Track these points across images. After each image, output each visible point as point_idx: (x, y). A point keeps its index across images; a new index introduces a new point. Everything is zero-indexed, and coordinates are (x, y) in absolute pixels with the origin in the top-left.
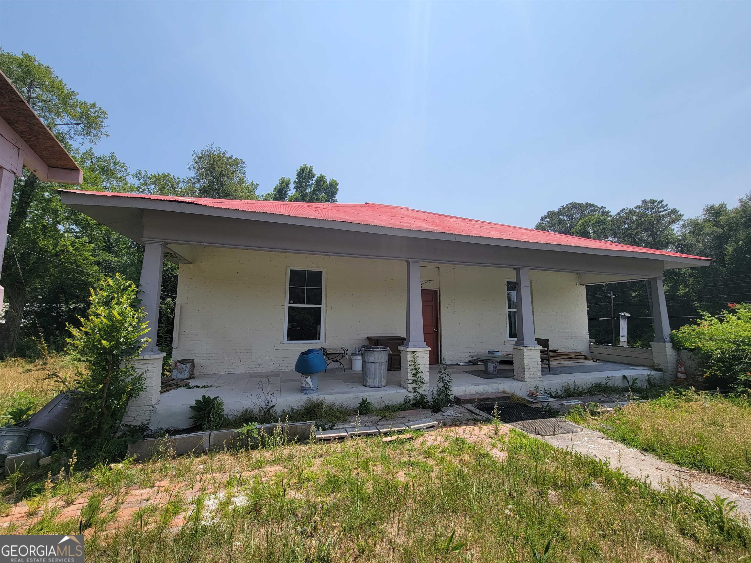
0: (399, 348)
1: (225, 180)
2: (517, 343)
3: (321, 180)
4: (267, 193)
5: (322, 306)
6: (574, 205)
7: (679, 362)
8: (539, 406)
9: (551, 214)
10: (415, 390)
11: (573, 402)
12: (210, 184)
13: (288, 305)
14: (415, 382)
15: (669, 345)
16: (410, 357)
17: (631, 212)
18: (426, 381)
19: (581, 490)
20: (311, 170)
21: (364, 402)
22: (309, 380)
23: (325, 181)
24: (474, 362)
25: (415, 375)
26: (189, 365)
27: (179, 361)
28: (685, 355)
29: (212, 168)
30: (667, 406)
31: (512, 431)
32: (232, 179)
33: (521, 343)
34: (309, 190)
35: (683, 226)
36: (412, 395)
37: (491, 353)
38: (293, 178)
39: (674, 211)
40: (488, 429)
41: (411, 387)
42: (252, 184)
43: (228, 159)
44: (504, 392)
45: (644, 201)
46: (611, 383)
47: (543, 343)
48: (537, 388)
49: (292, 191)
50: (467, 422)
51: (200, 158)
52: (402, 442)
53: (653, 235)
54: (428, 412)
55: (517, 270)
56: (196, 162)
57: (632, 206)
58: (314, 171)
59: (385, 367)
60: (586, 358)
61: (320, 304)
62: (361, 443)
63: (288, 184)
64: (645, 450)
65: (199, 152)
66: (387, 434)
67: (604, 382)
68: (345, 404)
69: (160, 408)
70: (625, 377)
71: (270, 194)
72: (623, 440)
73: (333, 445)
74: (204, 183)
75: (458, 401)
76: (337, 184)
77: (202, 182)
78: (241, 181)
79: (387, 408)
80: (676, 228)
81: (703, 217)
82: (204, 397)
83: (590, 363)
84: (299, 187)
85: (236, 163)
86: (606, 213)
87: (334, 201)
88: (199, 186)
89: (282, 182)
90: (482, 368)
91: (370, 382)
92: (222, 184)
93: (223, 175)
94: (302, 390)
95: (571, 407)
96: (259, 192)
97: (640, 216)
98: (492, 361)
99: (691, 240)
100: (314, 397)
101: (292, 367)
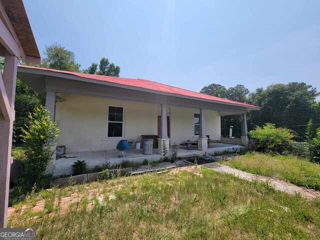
0: (158, 139)
1: (64, 61)
2: (200, 137)
3: (112, 66)
4: (85, 69)
5: (123, 122)
6: (214, 85)
7: (249, 143)
8: (208, 159)
9: (205, 88)
10: (164, 155)
11: (219, 157)
12: (56, 63)
13: (108, 122)
14: (164, 152)
15: (247, 137)
16: (162, 142)
17: (233, 89)
18: (168, 152)
19: (228, 183)
20: (107, 61)
21: (145, 160)
22: (122, 152)
23: (114, 67)
24: (182, 145)
25: (164, 149)
26: (63, 148)
27: (59, 146)
28: (252, 140)
29: (57, 55)
30: (248, 157)
31: (201, 167)
32: (67, 61)
33: (201, 137)
34: (106, 70)
35: (249, 95)
36: (163, 157)
37: (188, 141)
38: (99, 64)
39: (247, 90)
40: (193, 167)
41: (163, 154)
42: (78, 64)
43: (65, 51)
44: (195, 155)
45: (238, 85)
46: (229, 151)
47: (208, 136)
48: (206, 153)
49: (98, 70)
50: (185, 166)
51: (50, 49)
52: (165, 173)
53: (240, 98)
54: (170, 163)
55: (201, 109)
56: (47, 51)
57: (234, 87)
58: (109, 61)
59: (152, 147)
60: (220, 142)
61: (122, 121)
62: (149, 175)
63: (96, 66)
64: (243, 170)
65: (49, 46)
66: (158, 171)
67: (227, 150)
68: (137, 161)
69: (57, 166)
70: (233, 148)
71: (87, 70)
72: (237, 168)
73: (139, 176)
74: (52, 62)
75: (180, 159)
76: (119, 68)
77: (51, 61)
78: (72, 63)
79: (154, 162)
80: (247, 96)
81: (255, 93)
82: (78, 161)
83: (221, 144)
84: (101, 68)
85: (69, 54)
86: (224, 89)
87: (118, 76)
88: (49, 63)
89: (93, 65)
90: (186, 146)
91: (146, 152)
92: (62, 63)
93: (63, 59)
94: (119, 157)
95: (218, 159)
96: (81, 69)
97: (236, 90)
98: (190, 144)
99: (251, 101)
100: (125, 159)
101: (115, 147)
